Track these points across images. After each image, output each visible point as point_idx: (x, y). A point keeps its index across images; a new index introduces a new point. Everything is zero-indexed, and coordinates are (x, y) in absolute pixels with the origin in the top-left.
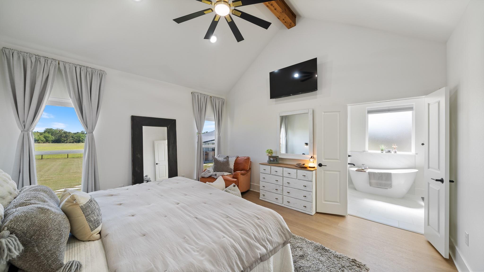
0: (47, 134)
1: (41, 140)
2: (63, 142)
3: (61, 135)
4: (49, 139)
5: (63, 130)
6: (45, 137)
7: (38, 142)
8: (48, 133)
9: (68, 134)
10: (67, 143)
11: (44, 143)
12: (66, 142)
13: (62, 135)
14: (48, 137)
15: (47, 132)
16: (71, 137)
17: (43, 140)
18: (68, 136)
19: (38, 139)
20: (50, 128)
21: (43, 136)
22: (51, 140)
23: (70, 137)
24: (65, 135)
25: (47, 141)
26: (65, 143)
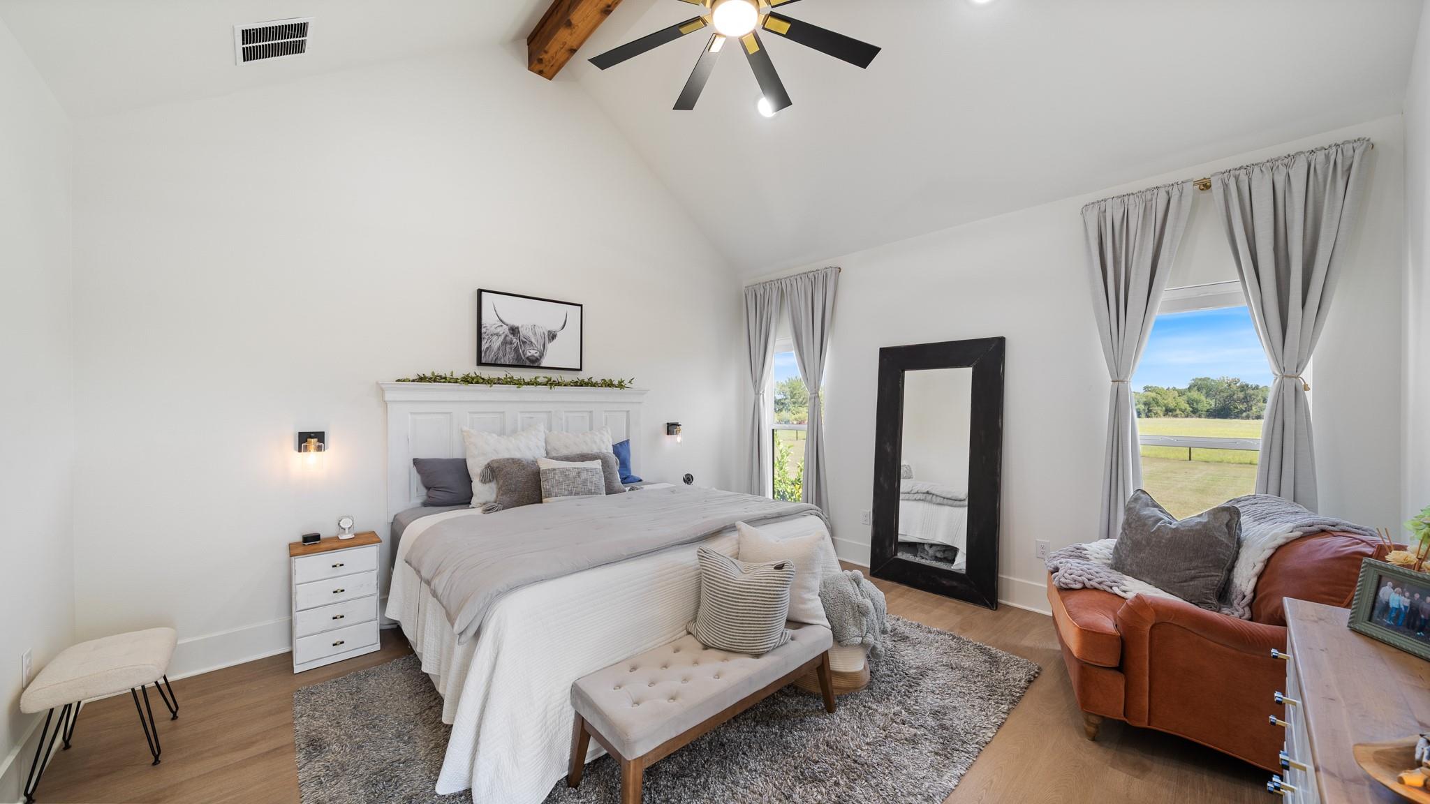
0: (1195, 394)
1: (1180, 410)
2: (1237, 416)
3: (1231, 396)
4: (1200, 406)
5: (1239, 380)
6: (1190, 402)
7: (1175, 413)
8: (1198, 390)
9: (1250, 392)
10: (1248, 417)
11: (1187, 417)
12: (1244, 414)
13: (1234, 395)
14: (1198, 402)
15: (1196, 388)
16: (1262, 401)
17: (1185, 409)
18: (1250, 397)
19: (1173, 407)
20: (1203, 377)
21: (1185, 398)
22: (1205, 409)
23: (1259, 401)
24: (1241, 395)
25: (1195, 412)
26: (1242, 418)
